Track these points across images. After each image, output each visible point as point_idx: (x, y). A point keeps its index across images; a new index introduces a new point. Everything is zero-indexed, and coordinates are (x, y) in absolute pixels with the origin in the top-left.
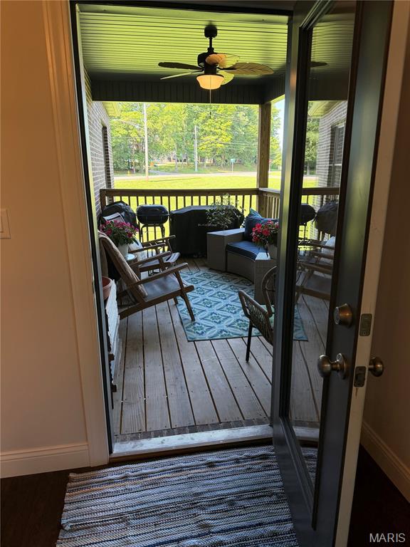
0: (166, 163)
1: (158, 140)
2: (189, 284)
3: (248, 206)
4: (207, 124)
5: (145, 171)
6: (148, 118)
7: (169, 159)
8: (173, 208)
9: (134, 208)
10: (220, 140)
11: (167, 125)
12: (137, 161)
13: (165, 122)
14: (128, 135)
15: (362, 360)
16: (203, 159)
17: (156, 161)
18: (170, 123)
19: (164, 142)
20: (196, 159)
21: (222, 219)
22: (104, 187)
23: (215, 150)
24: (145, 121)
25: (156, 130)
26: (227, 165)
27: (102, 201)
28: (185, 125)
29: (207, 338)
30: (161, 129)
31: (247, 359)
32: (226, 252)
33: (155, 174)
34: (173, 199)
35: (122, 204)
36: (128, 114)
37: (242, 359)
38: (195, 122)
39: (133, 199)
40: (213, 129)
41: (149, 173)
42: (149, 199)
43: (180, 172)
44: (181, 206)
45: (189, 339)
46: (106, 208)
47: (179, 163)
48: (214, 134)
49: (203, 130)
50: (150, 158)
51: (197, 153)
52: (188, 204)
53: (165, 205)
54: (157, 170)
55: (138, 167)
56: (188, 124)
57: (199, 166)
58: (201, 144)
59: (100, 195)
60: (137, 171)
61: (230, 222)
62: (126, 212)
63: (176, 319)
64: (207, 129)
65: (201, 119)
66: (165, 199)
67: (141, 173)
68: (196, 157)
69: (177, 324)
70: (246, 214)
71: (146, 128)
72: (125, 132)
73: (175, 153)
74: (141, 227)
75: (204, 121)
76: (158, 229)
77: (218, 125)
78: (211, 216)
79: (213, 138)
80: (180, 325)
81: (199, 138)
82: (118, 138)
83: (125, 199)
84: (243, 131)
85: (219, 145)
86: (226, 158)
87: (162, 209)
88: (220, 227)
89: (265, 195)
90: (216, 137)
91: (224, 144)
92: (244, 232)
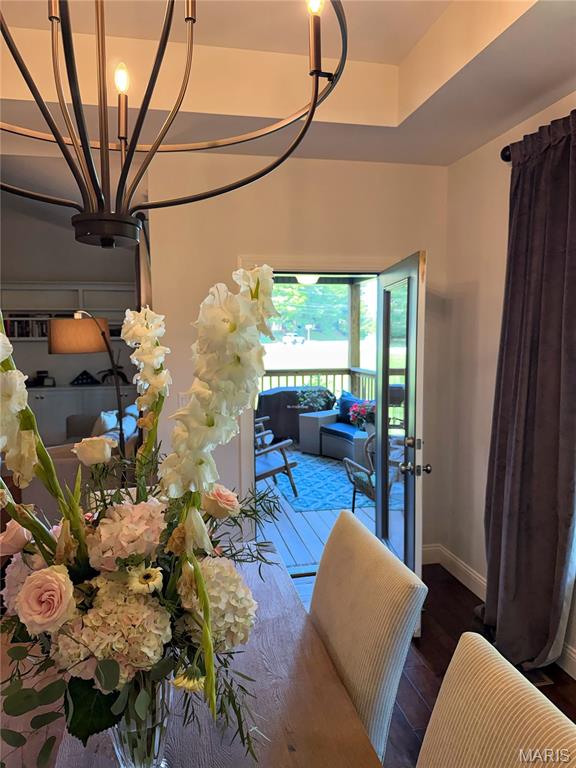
3: (339, 387)
10: (291, 301)
15: (419, 462)
21: (314, 400)
32: (321, 434)
52: (275, 385)
61: (323, 403)
70: (338, 396)
78: (303, 397)
85: (289, 308)
88: (312, 409)
89: (357, 375)
90: (286, 298)
91: (297, 307)
92: (338, 414)
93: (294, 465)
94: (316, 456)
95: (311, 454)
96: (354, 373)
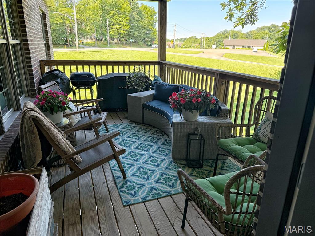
0: (89, 41)
1: (84, 27)
2: (121, 147)
3: (153, 72)
4: (115, 18)
5: (76, 45)
6: (77, 13)
7: (91, 39)
8: (99, 75)
9: (68, 75)
10: (123, 28)
11: (90, 17)
12: (70, 39)
13: (88, 15)
14: (64, 23)
16: (112, 39)
17: (83, 39)
18: (91, 16)
19: (88, 28)
20: (108, 39)
22: (44, 58)
23: (120, 34)
24: (75, 14)
25: (82, 20)
26: (127, 44)
27: (42, 69)
28: (100, 18)
29: (141, 200)
30: (86, 19)
31: (183, 227)
32: (143, 109)
33: (82, 48)
34: (98, 67)
35: (57, 72)
36: (63, 9)
37: (178, 227)
38: (107, 16)
39: (67, 68)
40: (118, 22)
41: (79, 47)
42: (80, 67)
43: (98, 47)
44: (104, 73)
45: (125, 204)
46: (45, 75)
47: (98, 41)
48: (119, 24)
49: (112, 22)
50: (79, 37)
51: (109, 36)
52: (110, 72)
53: (93, 72)
54: (83, 45)
55: (71, 43)
56: (102, 18)
57: (110, 43)
58: (111, 30)
59: (40, 65)
60: (71, 46)
61: (144, 86)
62: (62, 79)
63: (110, 178)
64: (114, 21)
65: (110, 15)
66: (92, 67)
67: (73, 47)
68: (109, 37)
69: (111, 184)
70: (152, 79)
71: (75, 18)
72: (62, 21)
73: (95, 35)
74: (74, 89)
75: (112, 17)
76: (88, 90)
77: (121, 19)
78: (130, 82)
79: (118, 27)
80: (114, 185)
81: (110, 27)
82: (57, 24)
83: (61, 68)
84: (136, 23)
85: (122, 31)
86: (127, 39)
87: (90, 75)
88: (136, 91)
89: (164, 66)
90: (120, 26)
91: (125, 31)
92: (154, 94)
93: (123, 151)
94: (139, 124)
95: (136, 123)
96: (163, 64)
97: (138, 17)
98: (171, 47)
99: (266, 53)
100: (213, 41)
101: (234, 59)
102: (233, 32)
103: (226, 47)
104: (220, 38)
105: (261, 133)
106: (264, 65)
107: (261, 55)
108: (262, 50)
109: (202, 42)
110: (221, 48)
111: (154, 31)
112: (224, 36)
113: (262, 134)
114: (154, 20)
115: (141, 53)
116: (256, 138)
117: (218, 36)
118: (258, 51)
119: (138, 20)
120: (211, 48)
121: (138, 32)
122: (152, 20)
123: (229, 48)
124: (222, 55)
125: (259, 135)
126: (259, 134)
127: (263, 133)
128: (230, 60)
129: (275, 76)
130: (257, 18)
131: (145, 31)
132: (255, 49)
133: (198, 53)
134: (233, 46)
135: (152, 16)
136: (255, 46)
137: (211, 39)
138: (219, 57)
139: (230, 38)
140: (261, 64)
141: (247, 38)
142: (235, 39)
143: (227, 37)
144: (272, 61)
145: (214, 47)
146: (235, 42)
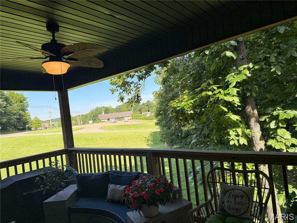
92: (77, 189)
96: (71, 151)
97: (5, 103)
98: (46, 128)
99: (135, 121)
100: (89, 117)
101: (113, 130)
102: (105, 108)
103: (102, 121)
104: (94, 114)
105: (226, 206)
106: (137, 131)
107: (132, 123)
108: (131, 119)
109: (78, 119)
110: (98, 122)
111: (25, 115)
112: (98, 112)
113: (228, 208)
114: (24, 105)
115: (13, 139)
116: (223, 213)
117: (92, 113)
118: (129, 120)
119: (5, 106)
120: (89, 123)
121: (6, 118)
122: (22, 105)
123: (104, 121)
124: (101, 128)
125: (226, 210)
126: (225, 208)
127: (229, 206)
128: (109, 131)
129: (149, 138)
130: (141, 98)
131: (15, 116)
132: (126, 119)
133: (78, 130)
134: (108, 119)
135: (21, 102)
136: (125, 117)
137: (86, 116)
138: (99, 130)
139: (103, 113)
140: (135, 131)
141: (117, 111)
142: (107, 113)
143: (100, 113)
144: (142, 126)
145: (91, 122)
146: (108, 116)
